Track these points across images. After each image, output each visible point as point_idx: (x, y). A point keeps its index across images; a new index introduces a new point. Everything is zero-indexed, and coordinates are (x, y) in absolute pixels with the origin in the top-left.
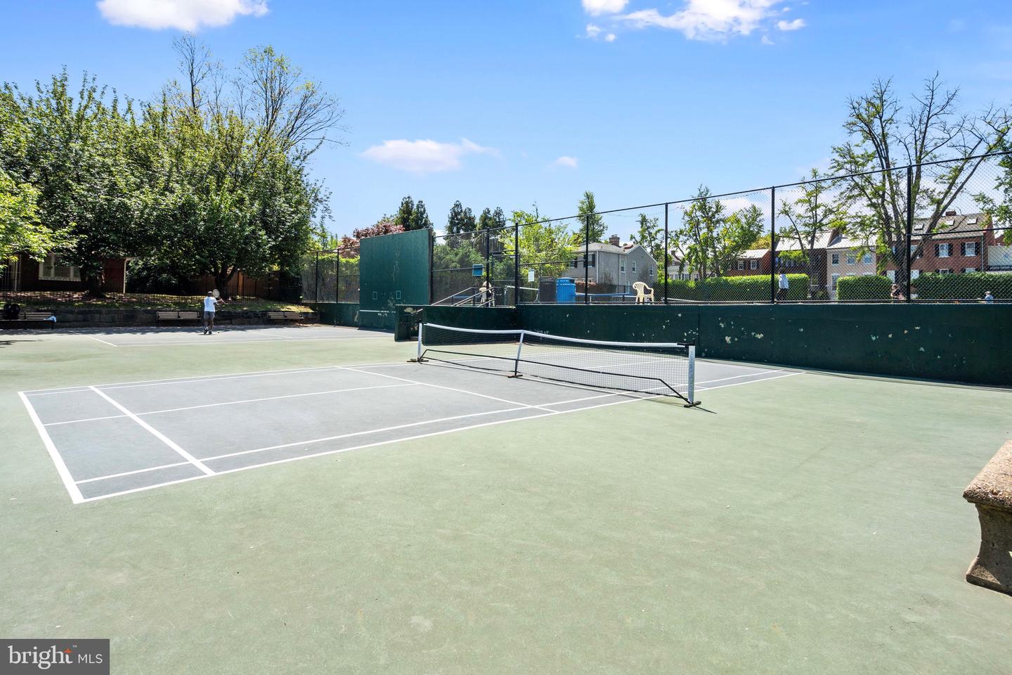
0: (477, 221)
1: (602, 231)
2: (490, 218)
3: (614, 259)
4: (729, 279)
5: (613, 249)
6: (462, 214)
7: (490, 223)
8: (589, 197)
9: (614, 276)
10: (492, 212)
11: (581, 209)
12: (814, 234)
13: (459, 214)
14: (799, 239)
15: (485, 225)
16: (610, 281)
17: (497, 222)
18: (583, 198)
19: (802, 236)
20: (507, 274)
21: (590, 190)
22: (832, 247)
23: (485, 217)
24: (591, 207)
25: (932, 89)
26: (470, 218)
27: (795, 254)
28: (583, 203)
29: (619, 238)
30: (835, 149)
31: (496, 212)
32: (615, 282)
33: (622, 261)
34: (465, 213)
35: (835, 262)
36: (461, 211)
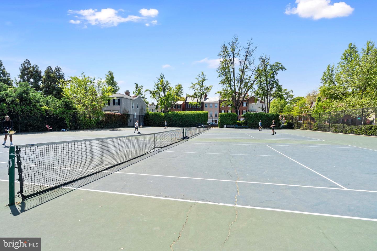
0: (43, 74)
1: (117, 90)
2: (52, 73)
3: (129, 102)
4: (179, 112)
5: (127, 97)
6: (31, 69)
7: (52, 75)
8: (111, 74)
9: (129, 110)
10: (53, 69)
11: (107, 79)
12: (201, 96)
13: (29, 68)
14: (197, 98)
15: (48, 76)
16: (127, 112)
17: (57, 75)
18: (108, 74)
19: (197, 97)
20: (65, 108)
21: (111, 71)
22: (205, 101)
23: (48, 71)
24: (112, 78)
25: (249, 45)
26: (37, 72)
27: (194, 103)
28: (108, 76)
29: (129, 92)
30: (221, 62)
31: (56, 69)
32: (129, 113)
33: (133, 103)
34: (34, 68)
35: (206, 107)
36: (31, 66)
